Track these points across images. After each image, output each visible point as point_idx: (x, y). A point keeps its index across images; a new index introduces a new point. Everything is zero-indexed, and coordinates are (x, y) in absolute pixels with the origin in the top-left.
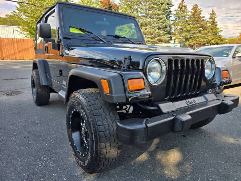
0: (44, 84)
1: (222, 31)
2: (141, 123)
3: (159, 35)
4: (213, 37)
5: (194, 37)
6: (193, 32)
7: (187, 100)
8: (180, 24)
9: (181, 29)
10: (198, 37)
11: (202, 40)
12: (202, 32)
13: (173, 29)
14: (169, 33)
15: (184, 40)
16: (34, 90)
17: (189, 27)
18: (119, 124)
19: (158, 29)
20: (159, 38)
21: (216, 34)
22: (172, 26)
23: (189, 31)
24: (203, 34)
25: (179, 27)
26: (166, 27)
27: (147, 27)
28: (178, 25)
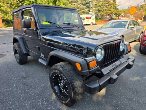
0: (25, 53)
1: (118, 6)
2: (96, 83)
3: (83, 9)
4: (114, 10)
5: (103, 10)
6: (103, 6)
7: (113, 64)
9: (96, 5)
10: (106, 10)
11: (108, 12)
12: (108, 7)
13: (91, 5)
14: (89, 7)
15: (98, 12)
16: (17, 55)
17: (100, 4)
18: (86, 85)
19: (82, 5)
20: (83, 11)
21: (115, 8)
22: (90, 2)
23: (100, 6)
24: (109, 8)
25: (94, 3)
26: (87, 3)
27: (75, 4)
28: (94, 2)
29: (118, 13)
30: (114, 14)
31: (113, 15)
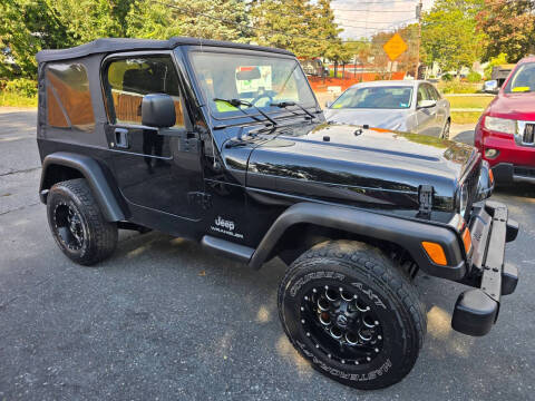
1: (342, 30)
4: (328, 43)
5: (295, 44)
6: (292, 32)
8: (264, 13)
9: (268, 24)
10: (303, 43)
11: (311, 50)
12: (309, 32)
13: (251, 25)
14: (244, 34)
17: (283, 22)
19: (222, 24)
21: (333, 37)
22: (249, 16)
23: (284, 30)
24: (311, 37)
25: (263, 18)
26: (238, 20)
27: (196, 19)
28: (262, 15)
29: (341, 55)
30: (330, 59)
31: (327, 60)
